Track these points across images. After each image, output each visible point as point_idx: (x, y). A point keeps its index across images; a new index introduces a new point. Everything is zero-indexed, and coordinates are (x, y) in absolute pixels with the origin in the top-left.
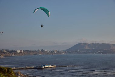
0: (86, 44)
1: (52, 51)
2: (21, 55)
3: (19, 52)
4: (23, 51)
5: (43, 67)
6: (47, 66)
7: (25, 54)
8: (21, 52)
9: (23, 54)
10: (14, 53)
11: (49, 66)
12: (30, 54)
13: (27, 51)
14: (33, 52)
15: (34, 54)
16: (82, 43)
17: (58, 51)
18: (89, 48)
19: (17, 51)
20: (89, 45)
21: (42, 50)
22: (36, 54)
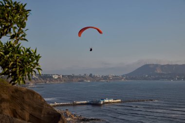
0: (157, 65)
1: (105, 77)
2: (59, 82)
3: (56, 78)
4: (63, 76)
5: (102, 103)
6: (107, 101)
7: (65, 81)
8: (59, 78)
9: (61, 81)
10: (49, 79)
11: (110, 101)
12: (72, 81)
13: (69, 76)
14: (77, 77)
15: (79, 81)
16: (151, 64)
17: (115, 76)
18: (162, 72)
19: (54, 76)
20: (162, 67)
21: (91, 75)
22: (82, 81)
